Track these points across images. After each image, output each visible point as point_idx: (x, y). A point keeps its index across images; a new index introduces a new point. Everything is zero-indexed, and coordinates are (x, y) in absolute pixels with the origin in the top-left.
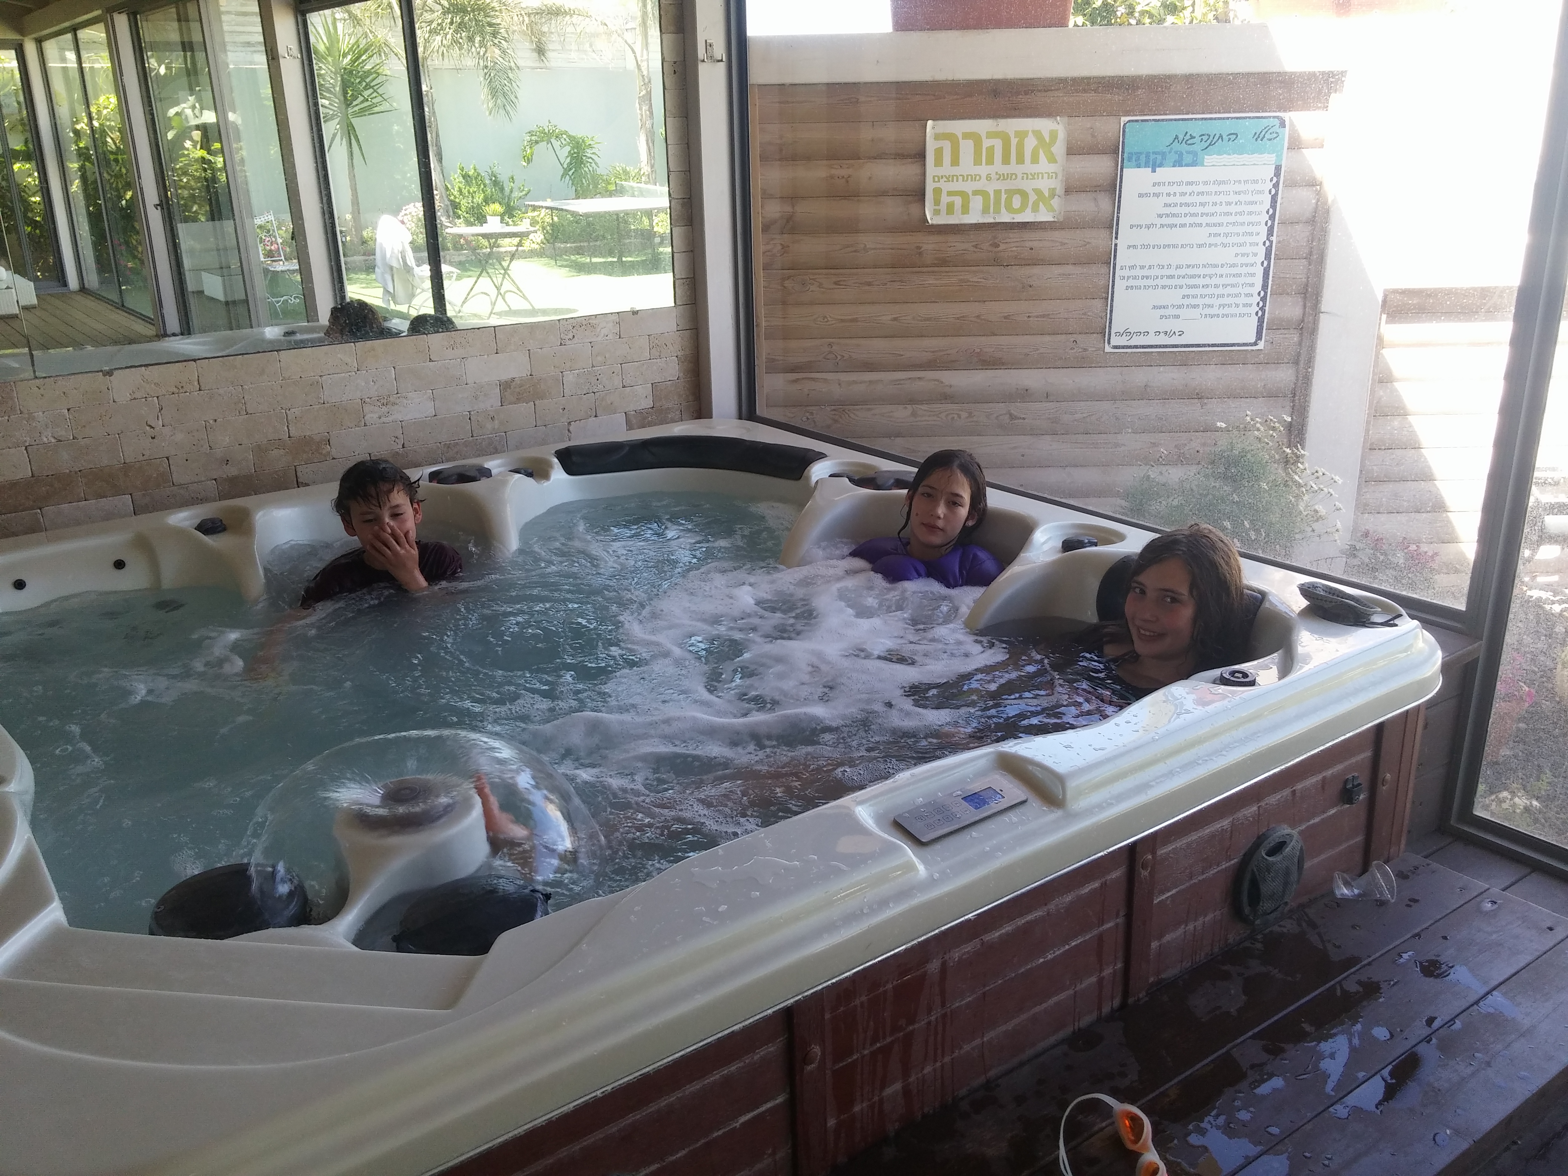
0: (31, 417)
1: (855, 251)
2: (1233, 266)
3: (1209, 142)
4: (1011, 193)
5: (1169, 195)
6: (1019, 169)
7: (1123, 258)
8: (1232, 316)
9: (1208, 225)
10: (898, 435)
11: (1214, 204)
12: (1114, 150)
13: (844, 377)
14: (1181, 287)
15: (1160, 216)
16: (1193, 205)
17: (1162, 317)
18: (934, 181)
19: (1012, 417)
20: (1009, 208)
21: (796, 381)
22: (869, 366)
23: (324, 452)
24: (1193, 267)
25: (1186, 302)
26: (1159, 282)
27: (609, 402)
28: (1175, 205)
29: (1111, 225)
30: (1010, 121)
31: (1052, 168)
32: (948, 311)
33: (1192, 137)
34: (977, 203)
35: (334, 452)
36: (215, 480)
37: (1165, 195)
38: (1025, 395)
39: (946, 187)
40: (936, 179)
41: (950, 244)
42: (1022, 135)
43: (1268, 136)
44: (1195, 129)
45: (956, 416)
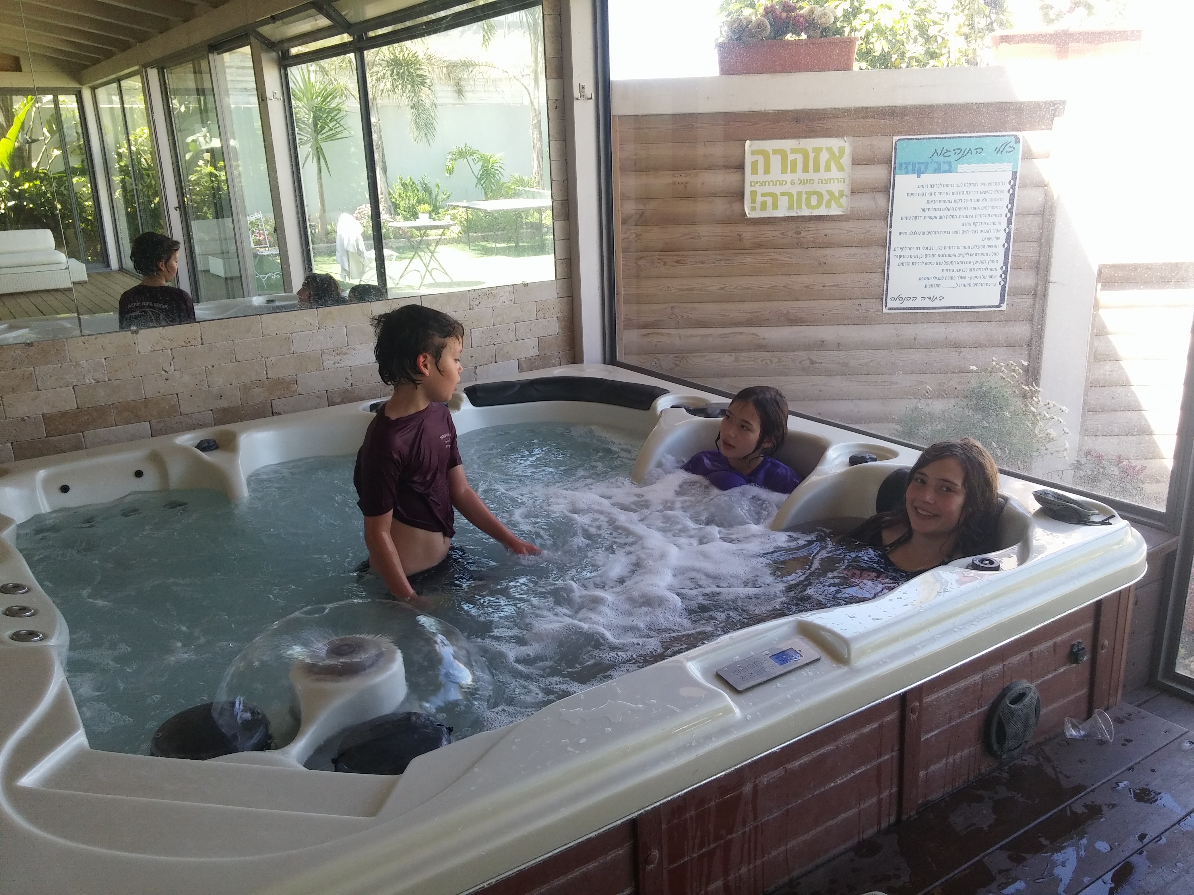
0: (78, 364)
1: (691, 238)
2: (980, 247)
3: (962, 153)
4: (809, 194)
5: (930, 194)
6: (816, 176)
7: (896, 241)
8: (981, 285)
9: (961, 217)
10: (724, 376)
11: (966, 201)
12: (888, 161)
13: (683, 332)
14: (941, 263)
15: (924, 210)
16: (950, 201)
17: (926, 286)
18: (751, 186)
19: (813, 362)
20: (808, 205)
21: (647, 335)
22: (701, 324)
23: (293, 389)
24: (950, 248)
25: (945, 274)
26: (924, 260)
27: (506, 352)
28: (936, 202)
29: (886, 217)
30: (808, 140)
31: (840, 175)
32: (762, 282)
33: (948, 151)
34: (784, 202)
35: (300, 390)
36: (212, 410)
37: (927, 194)
38: (821, 345)
39: (760, 190)
40: (753, 184)
41: (764, 232)
42: (818, 151)
43: (1007, 149)
44: (951, 145)
45: (768, 361)
